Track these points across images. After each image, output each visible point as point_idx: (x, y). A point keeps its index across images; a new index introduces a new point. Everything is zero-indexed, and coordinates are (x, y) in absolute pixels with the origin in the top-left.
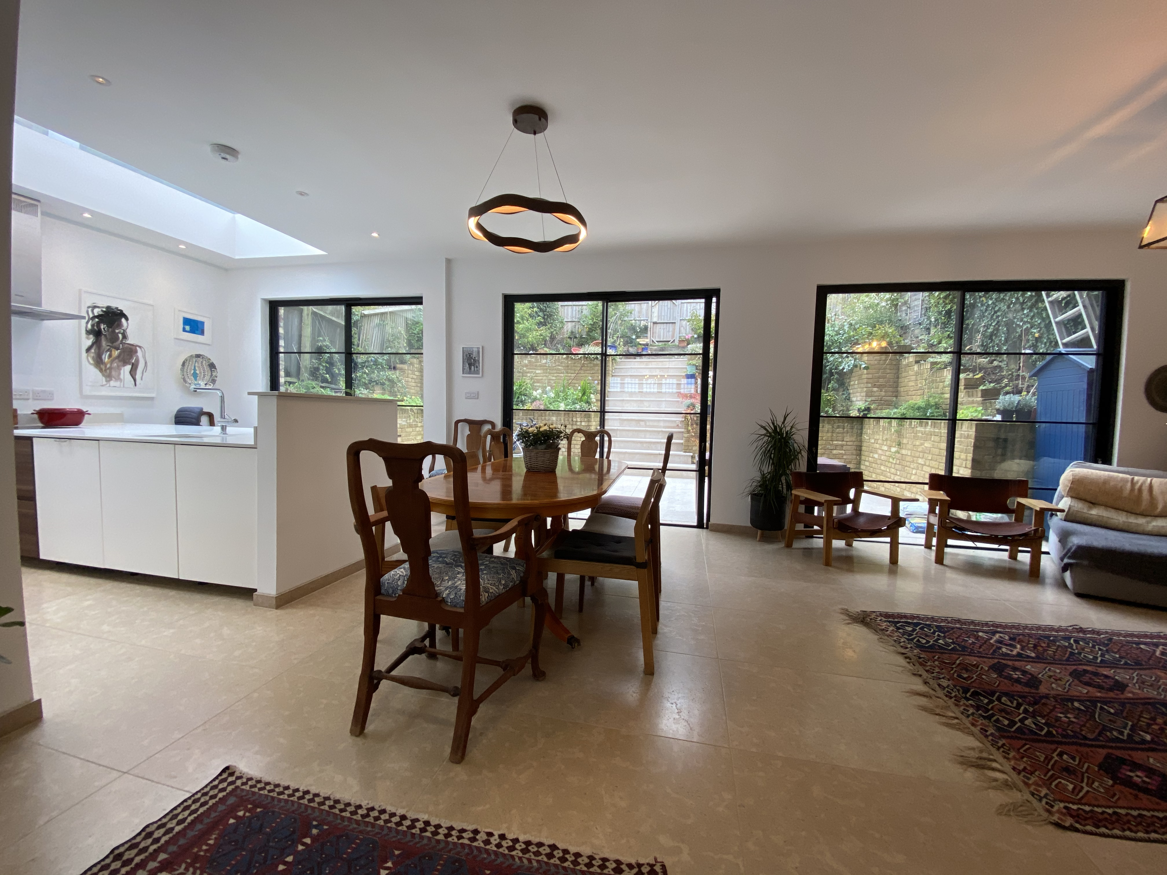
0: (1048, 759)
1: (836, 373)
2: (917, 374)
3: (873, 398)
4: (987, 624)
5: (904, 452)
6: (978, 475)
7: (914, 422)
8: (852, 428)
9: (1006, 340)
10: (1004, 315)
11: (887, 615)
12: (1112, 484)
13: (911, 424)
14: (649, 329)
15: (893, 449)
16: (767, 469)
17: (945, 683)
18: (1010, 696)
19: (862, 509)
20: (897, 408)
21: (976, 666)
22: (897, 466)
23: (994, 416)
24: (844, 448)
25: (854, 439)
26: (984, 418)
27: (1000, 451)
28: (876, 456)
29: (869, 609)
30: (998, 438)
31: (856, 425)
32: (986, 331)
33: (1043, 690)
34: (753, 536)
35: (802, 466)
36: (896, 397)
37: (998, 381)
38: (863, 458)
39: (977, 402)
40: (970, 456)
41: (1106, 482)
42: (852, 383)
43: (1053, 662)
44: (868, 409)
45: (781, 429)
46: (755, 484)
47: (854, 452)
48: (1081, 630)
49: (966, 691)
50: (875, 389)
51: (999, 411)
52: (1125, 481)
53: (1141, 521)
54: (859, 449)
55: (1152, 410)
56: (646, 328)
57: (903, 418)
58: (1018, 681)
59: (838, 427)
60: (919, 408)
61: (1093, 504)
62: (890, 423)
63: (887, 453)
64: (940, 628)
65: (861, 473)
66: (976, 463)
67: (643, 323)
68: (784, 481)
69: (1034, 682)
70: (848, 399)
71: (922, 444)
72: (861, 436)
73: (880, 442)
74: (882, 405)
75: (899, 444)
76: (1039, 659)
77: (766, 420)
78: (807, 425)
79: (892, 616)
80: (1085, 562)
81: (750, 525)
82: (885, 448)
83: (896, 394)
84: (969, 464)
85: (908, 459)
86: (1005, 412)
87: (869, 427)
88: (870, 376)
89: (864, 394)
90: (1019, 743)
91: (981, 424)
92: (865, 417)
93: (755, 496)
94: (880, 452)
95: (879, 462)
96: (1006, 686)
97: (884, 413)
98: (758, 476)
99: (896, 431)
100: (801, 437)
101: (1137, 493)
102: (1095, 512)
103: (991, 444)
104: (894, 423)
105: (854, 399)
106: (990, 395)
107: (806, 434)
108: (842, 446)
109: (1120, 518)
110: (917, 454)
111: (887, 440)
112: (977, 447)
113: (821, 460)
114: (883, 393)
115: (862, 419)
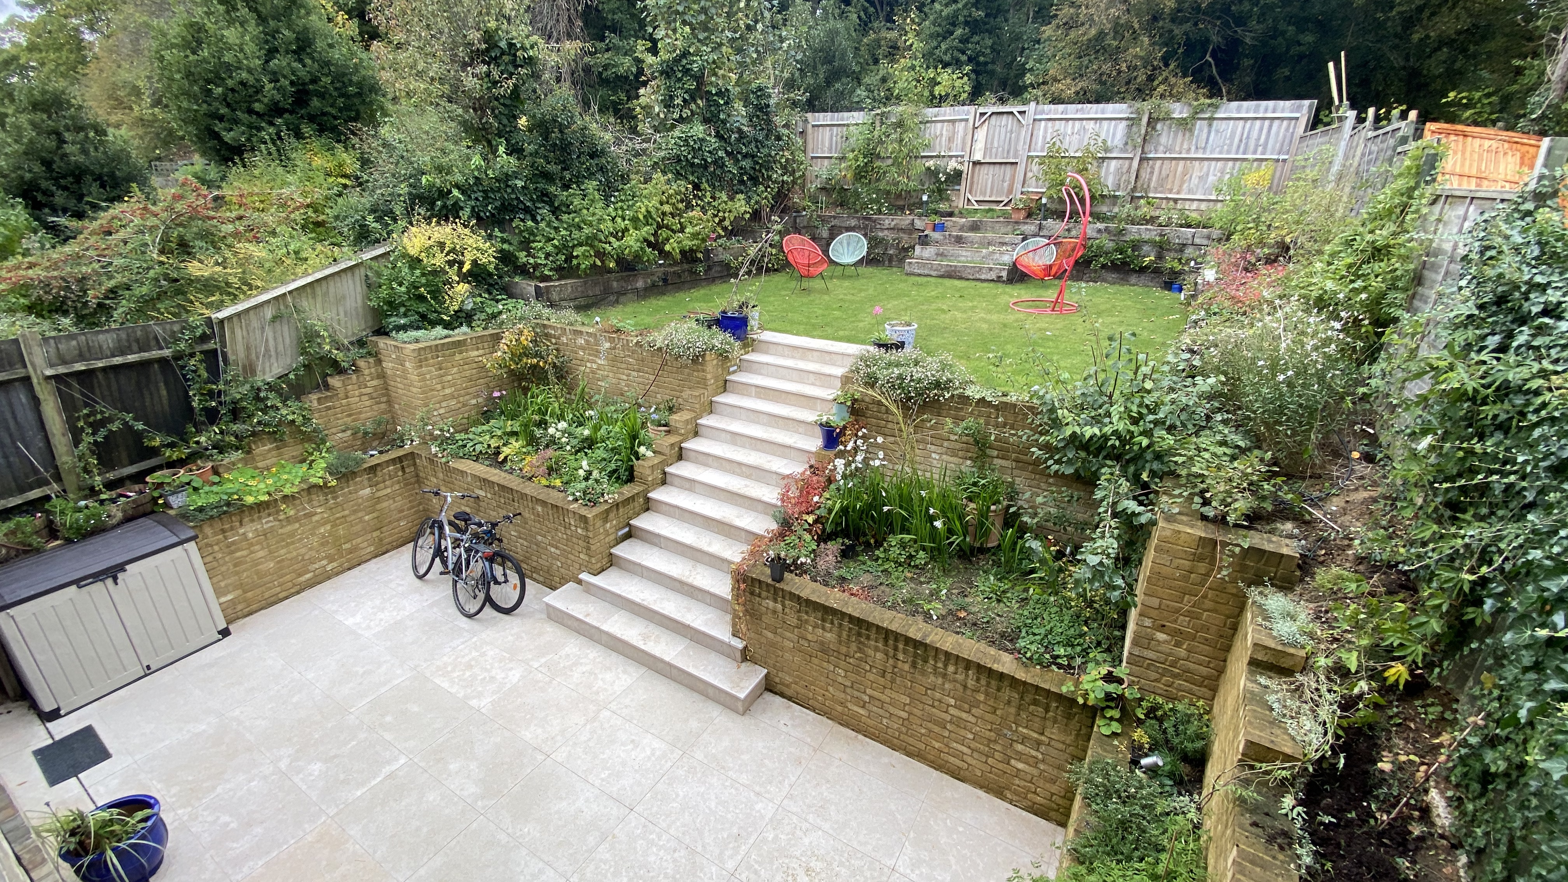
14: (964, 175)
56: (958, 174)
67: (952, 165)
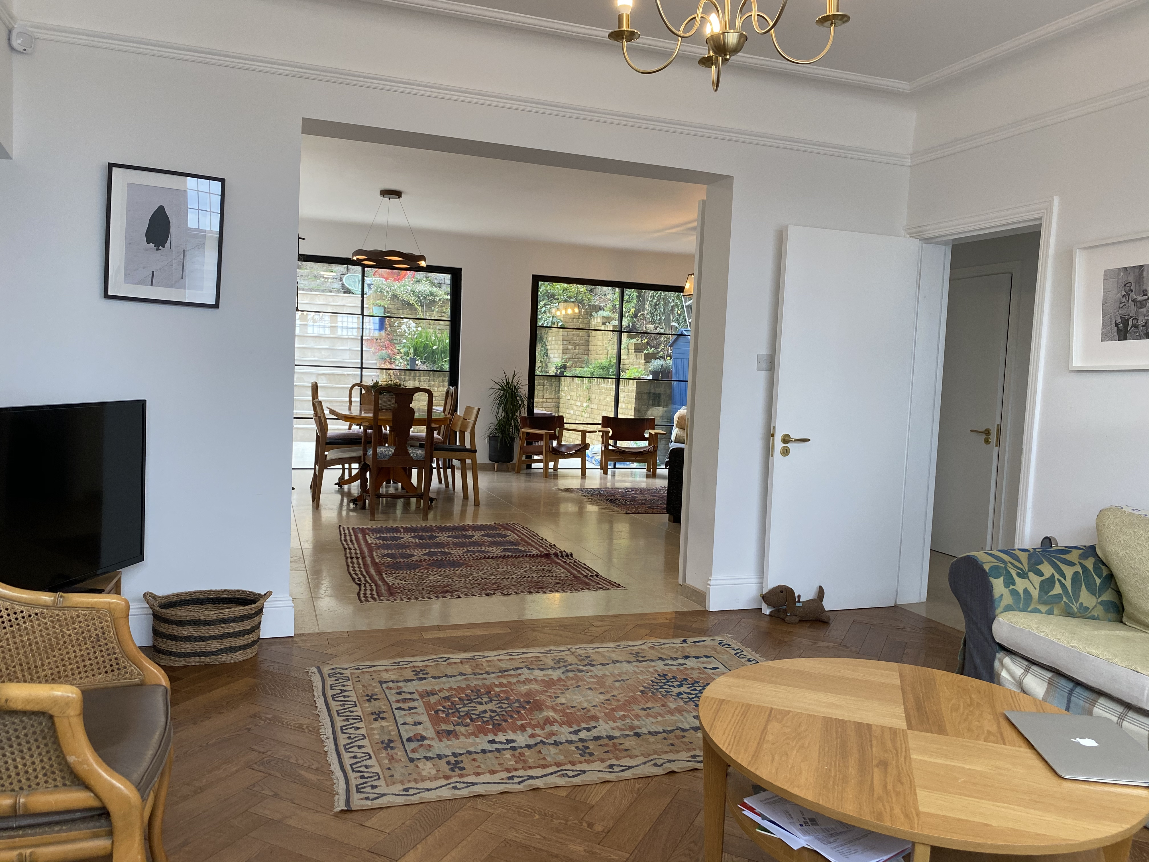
3: (569, 356)
5: (592, 406)
7: (599, 380)
8: (551, 385)
11: (578, 489)
13: (596, 382)
15: (585, 405)
16: (502, 414)
17: (600, 499)
19: (563, 442)
20: (588, 366)
23: (648, 376)
25: (552, 396)
26: (642, 377)
27: (651, 402)
28: (572, 412)
29: (569, 488)
30: (650, 393)
31: (554, 382)
34: (491, 469)
35: (524, 413)
36: (587, 355)
37: (656, 347)
38: (561, 414)
39: (642, 364)
40: (632, 406)
42: (550, 339)
43: (647, 494)
44: (564, 367)
45: (511, 385)
46: (493, 427)
50: (570, 347)
51: (651, 372)
54: (558, 401)
57: (592, 377)
59: (543, 384)
60: (603, 368)
62: (582, 381)
63: (581, 409)
64: (602, 490)
65: (562, 418)
66: (637, 410)
68: (513, 424)
69: (635, 497)
70: (548, 355)
71: (605, 399)
72: (559, 393)
73: (575, 398)
74: (576, 362)
75: (589, 400)
76: (641, 494)
78: (527, 382)
79: (581, 489)
81: (488, 461)
82: (579, 404)
83: (587, 351)
84: (631, 411)
85: (596, 412)
86: (655, 373)
87: (565, 383)
89: (560, 351)
91: (640, 381)
92: (562, 375)
93: (492, 438)
94: (575, 407)
95: (574, 417)
96: (624, 498)
97: (578, 371)
98: (495, 422)
99: (587, 388)
100: (524, 390)
103: (645, 397)
104: (585, 380)
105: (551, 356)
106: (648, 358)
107: (527, 388)
108: (543, 403)
110: (602, 407)
111: (580, 396)
113: (536, 411)
114: (577, 351)
115: (559, 376)
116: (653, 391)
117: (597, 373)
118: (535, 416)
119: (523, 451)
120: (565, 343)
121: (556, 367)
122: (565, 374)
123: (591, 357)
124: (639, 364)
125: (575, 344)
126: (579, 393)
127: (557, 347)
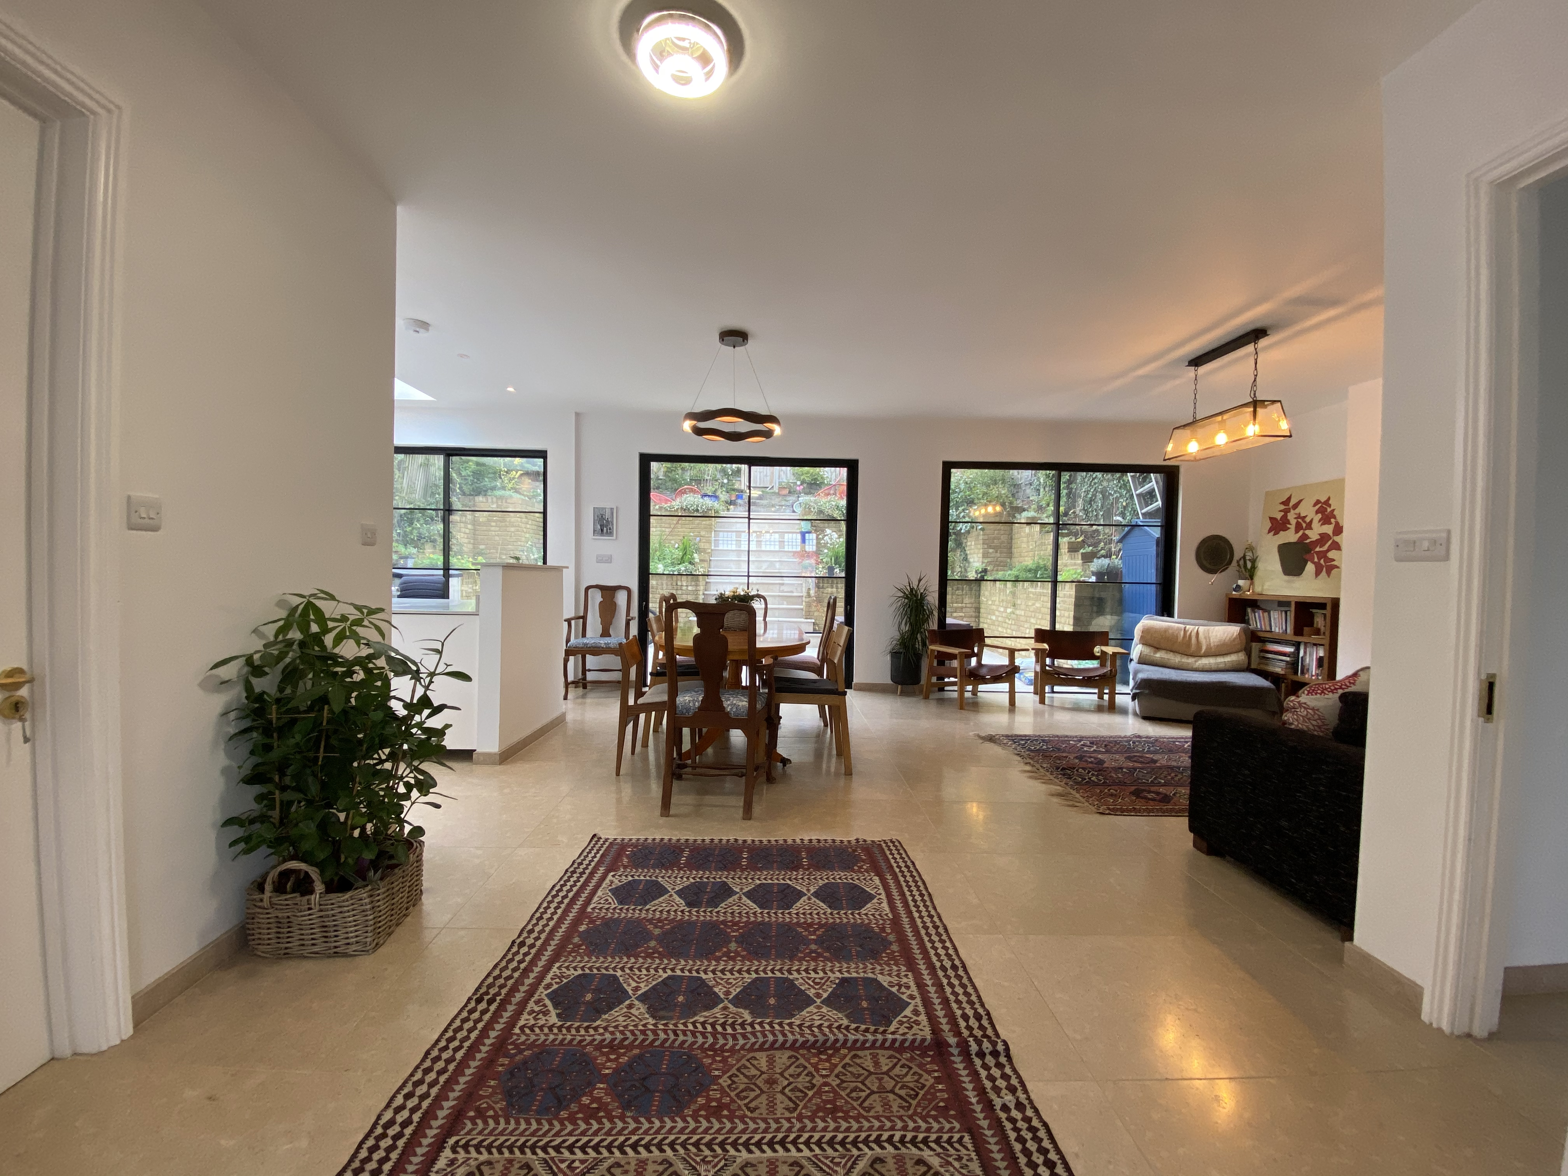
0: (1101, 792)
1: (954, 533)
2: (1028, 535)
3: (989, 560)
4: (1076, 737)
5: (1018, 612)
6: (1079, 629)
7: (1026, 584)
8: (971, 590)
9: (1102, 506)
10: (1100, 483)
11: (1007, 736)
12: (1170, 631)
13: (1023, 586)
15: (1009, 610)
16: (905, 628)
17: (1045, 766)
18: (1084, 769)
19: (984, 661)
20: (1011, 570)
21: (1066, 757)
22: (1013, 627)
23: (1090, 578)
24: (964, 610)
25: (973, 600)
26: (1082, 579)
27: (1095, 609)
28: (994, 618)
29: (993, 734)
30: (1093, 598)
31: (974, 586)
32: (1086, 496)
33: (1105, 765)
34: (894, 692)
35: (934, 625)
36: (1011, 558)
37: (1095, 545)
38: (981, 620)
39: (1078, 565)
40: (1072, 614)
41: (1166, 630)
42: (969, 544)
43: (1117, 752)
44: (985, 571)
45: (916, 592)
46: (895, 642)
47: (974, 614)
48: (1139, 737)
49: (1058, 768)
50: (991, 551)
51: (1094, 574)
52: (1179, 629)
53: (1191, 660)
54: (978, 610)
55: (1200, 572)
57: (1016, 580)
58: (1091, 762)
59: (958, 589)
60: (1030, 570)
61: (1158, 649)
62: (1006, 585)
63: (1004, 615)
64: (1043, 741)
65: (982, 630)
66: (1077, 619)
68: (920, 639)
69: (1101, 762)
70: (966, 559)
71: (1034, 604)
72: (979, 599)
73: (997, 603)
74: (998, 565)
75: (1014, 605)
76: (1107, 752)
77: (903, 583)
78: (936, 588)
79: (1012, 736)
80: (1147, 692)
81: (890, 682)
82: (1002, 609)
83: (1010, 554)
84: (1071, 621)
85: (1023, 619)
86: (1099, 574)
87: (986, 587)
88: (986, 537)
89: (980, 555)
90: (1085, 787)
91: (1080, 585)
92: (982, 579)
93: (894, 654)
94: (997, 613)
95: (996, 623)
96: (1084, 765)
97: (1000, 575)
98: (897, 635)
99: (1011, 592)
100: (933, 598)
101: (1187, 639)
102: (1159, 655)
103: (1087, 602)
104: (1009, 584)
105: (971, 560)
106: (1088, 558)
107: (936, 595)
108: (962, 608)
109: (1176, 659)
110: (1030, 614)
111: (1003, 601)
112: (1078, 605)
113: (949, 621)
114: (998, 555)
115: (979, 581)
116: (1097, 596)
117: (1023, 576)
118: (948, 629)
119: (932, 672)
120: (986, 546)
121: (976, 572)
122: (986, 578)
123: (1014, 560)
124: (1075, 564)
125: (996, 548)
126: (1002, 598)
127: (976, 551)
